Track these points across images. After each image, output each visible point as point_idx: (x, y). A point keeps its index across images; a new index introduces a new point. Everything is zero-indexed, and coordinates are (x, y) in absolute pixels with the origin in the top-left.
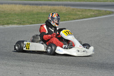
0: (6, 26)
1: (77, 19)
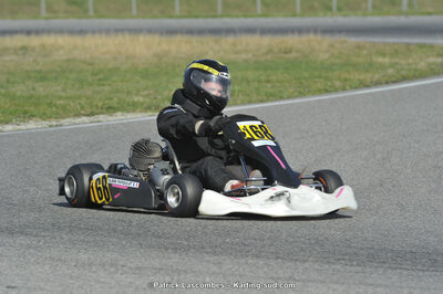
0: (105, 119)
1: (378, 84)
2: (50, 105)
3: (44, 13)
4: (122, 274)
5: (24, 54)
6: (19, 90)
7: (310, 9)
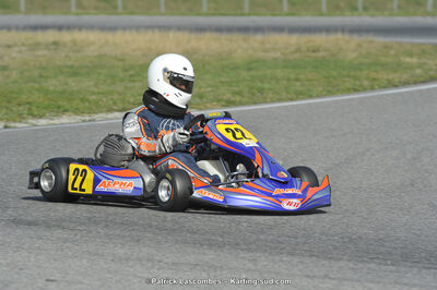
2: (82, 100)
3: (74, 9)
4: (159, 269)
5: (56, 49)
6: (52, 85)
7: (335, 9)
